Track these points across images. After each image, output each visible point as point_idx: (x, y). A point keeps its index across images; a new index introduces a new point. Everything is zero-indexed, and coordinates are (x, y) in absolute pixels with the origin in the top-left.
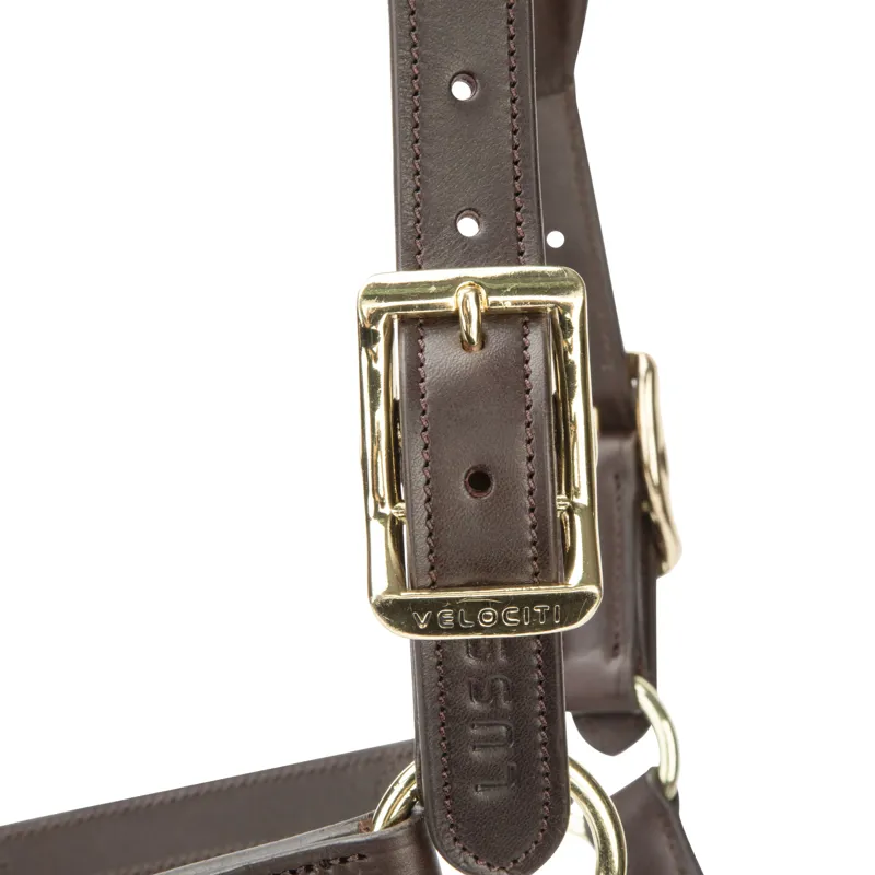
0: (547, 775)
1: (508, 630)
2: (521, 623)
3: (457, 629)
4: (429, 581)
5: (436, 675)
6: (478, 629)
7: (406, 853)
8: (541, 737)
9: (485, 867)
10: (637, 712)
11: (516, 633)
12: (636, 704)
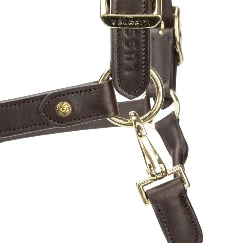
0: (145, 69)
1: (136, 26)
2: (140, 25)
3: (123, 26)
4: (116, 12)
5: (117, 44)
6: (128, 26)
7: (107, 89)
8: (143, 58)
9: (127, 93)
10: (170, 97)
11: (138, 27)
12: (170, 96)
